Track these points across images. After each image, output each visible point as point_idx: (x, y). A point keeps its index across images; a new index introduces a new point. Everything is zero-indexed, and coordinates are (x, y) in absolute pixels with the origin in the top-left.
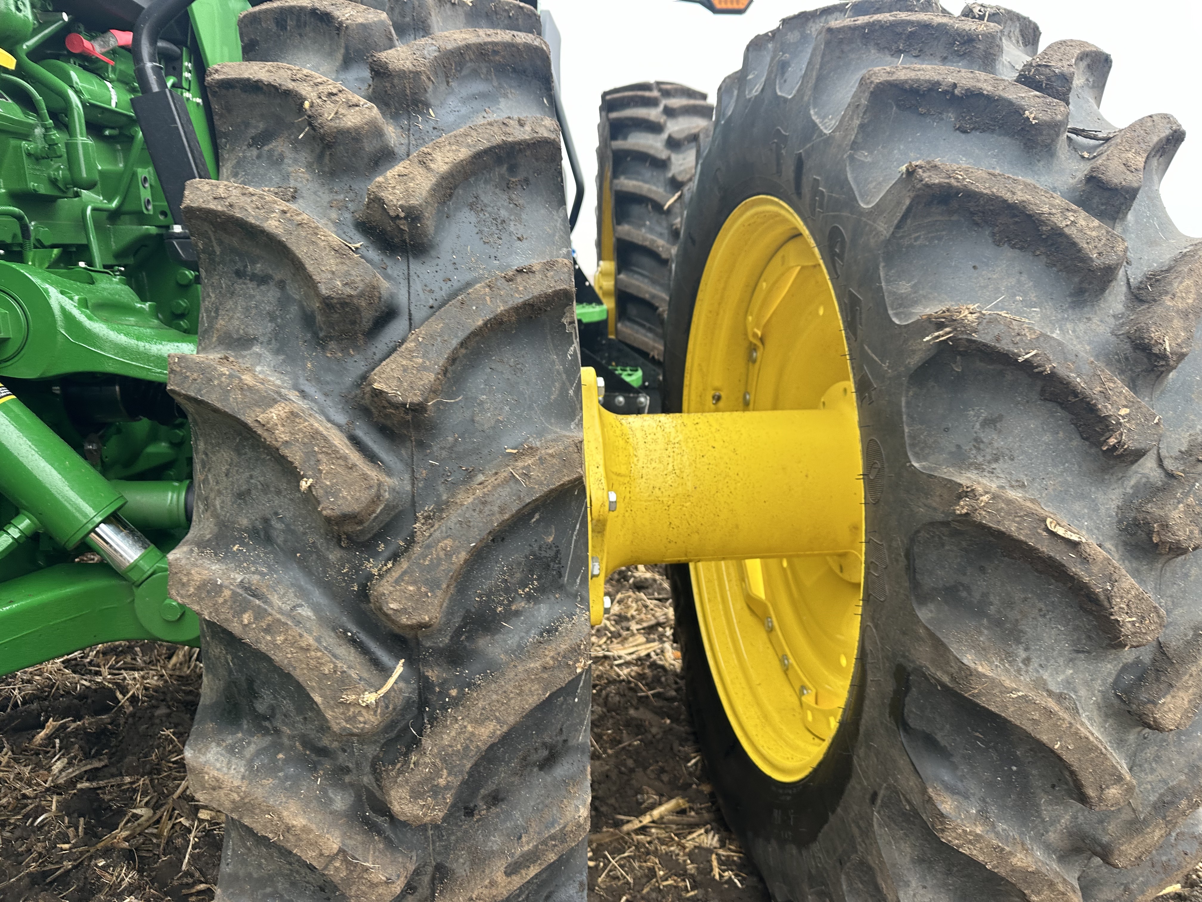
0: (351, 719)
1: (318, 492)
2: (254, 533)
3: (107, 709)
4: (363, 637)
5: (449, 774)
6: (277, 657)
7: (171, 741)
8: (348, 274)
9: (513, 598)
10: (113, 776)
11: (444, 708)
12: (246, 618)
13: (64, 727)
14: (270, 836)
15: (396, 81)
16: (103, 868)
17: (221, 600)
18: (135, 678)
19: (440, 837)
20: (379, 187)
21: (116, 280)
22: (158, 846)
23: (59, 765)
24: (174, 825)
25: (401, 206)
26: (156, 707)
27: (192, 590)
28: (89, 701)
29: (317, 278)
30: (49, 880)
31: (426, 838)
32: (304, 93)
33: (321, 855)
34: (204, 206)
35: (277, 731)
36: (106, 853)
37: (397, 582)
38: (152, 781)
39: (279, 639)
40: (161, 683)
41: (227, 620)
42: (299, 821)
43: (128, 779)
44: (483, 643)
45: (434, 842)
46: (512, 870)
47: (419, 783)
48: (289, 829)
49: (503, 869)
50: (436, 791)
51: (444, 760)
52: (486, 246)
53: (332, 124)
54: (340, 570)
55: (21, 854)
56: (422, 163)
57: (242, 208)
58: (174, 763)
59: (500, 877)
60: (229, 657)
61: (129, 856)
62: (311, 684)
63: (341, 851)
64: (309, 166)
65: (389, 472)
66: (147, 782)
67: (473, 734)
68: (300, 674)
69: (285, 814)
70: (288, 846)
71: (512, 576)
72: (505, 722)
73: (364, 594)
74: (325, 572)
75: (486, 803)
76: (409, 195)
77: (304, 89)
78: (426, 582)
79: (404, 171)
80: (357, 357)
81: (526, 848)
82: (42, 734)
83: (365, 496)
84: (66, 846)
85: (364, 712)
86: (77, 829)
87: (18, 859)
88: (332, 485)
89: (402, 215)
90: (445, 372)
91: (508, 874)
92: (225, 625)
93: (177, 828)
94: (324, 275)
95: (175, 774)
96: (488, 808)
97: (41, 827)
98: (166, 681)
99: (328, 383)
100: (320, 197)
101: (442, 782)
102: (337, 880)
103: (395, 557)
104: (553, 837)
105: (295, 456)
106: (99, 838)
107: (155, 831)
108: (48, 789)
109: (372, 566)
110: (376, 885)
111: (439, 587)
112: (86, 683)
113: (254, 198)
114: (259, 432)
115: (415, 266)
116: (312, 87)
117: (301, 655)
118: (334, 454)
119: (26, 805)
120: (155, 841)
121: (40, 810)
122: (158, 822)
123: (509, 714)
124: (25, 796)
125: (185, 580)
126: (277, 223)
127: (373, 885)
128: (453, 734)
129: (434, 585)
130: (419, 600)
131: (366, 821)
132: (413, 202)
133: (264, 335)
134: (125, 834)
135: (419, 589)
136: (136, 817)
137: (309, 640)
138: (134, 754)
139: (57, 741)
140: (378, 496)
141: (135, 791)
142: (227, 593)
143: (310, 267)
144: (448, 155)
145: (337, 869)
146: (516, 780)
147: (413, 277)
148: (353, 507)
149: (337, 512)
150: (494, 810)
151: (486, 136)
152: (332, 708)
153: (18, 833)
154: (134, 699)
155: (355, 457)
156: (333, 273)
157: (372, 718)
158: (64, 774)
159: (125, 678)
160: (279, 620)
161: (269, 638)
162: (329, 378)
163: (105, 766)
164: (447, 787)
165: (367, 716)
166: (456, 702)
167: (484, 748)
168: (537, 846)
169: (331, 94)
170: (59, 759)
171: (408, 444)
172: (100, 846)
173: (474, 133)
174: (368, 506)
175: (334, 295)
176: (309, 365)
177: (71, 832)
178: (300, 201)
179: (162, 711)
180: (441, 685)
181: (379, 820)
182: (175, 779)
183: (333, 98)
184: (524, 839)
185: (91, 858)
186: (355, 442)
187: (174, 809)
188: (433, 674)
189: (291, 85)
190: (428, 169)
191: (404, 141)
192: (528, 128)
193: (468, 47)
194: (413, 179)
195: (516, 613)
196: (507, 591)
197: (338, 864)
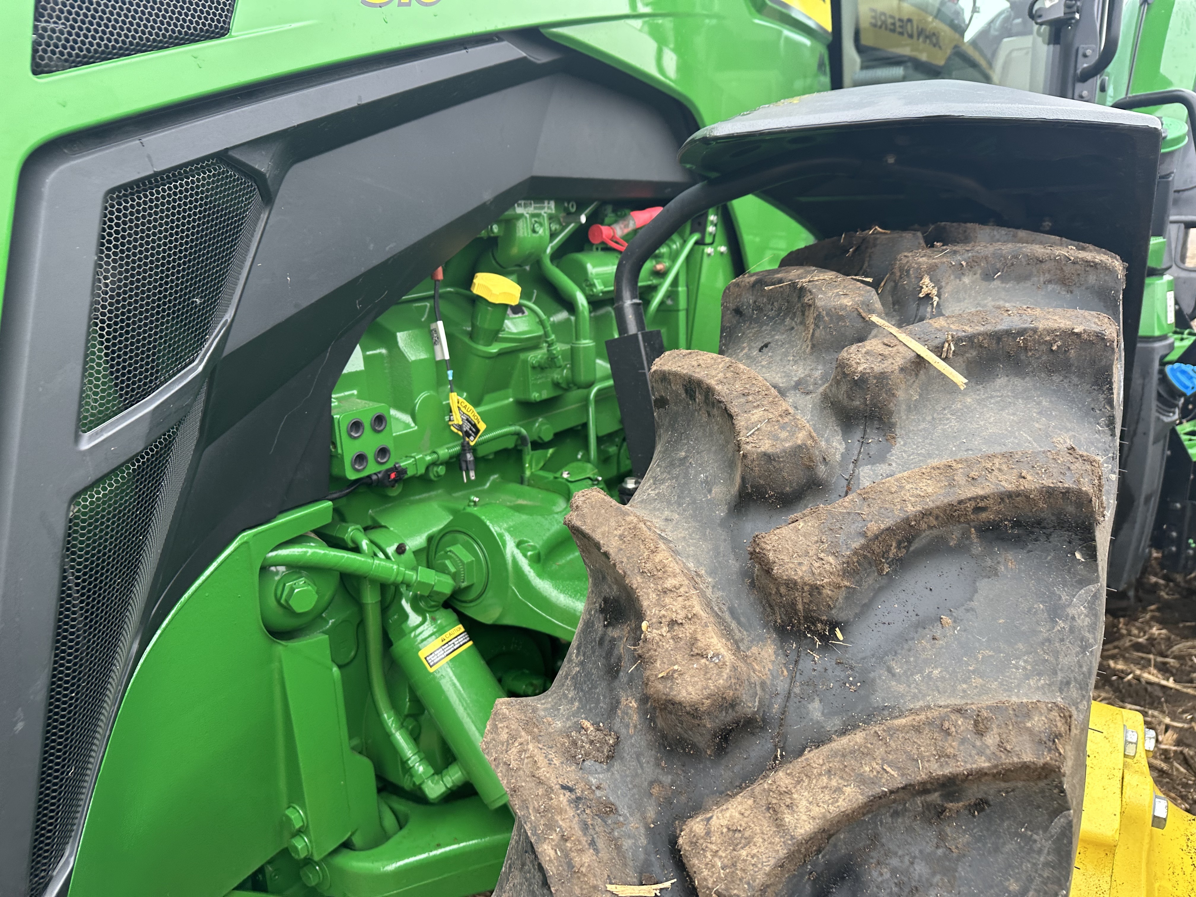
15: (784, 591)
53: (660, 687)
56: (774, 810)
57: (525, 803)
76: (735, 875)
100: (642, 767)
173: (880, 751)
178: (617, 766)
183: (677, 630)
190: (778, 823)
191: (782, 686)
192: (991, 740)
193: (925, 514)
194: (749, 841)
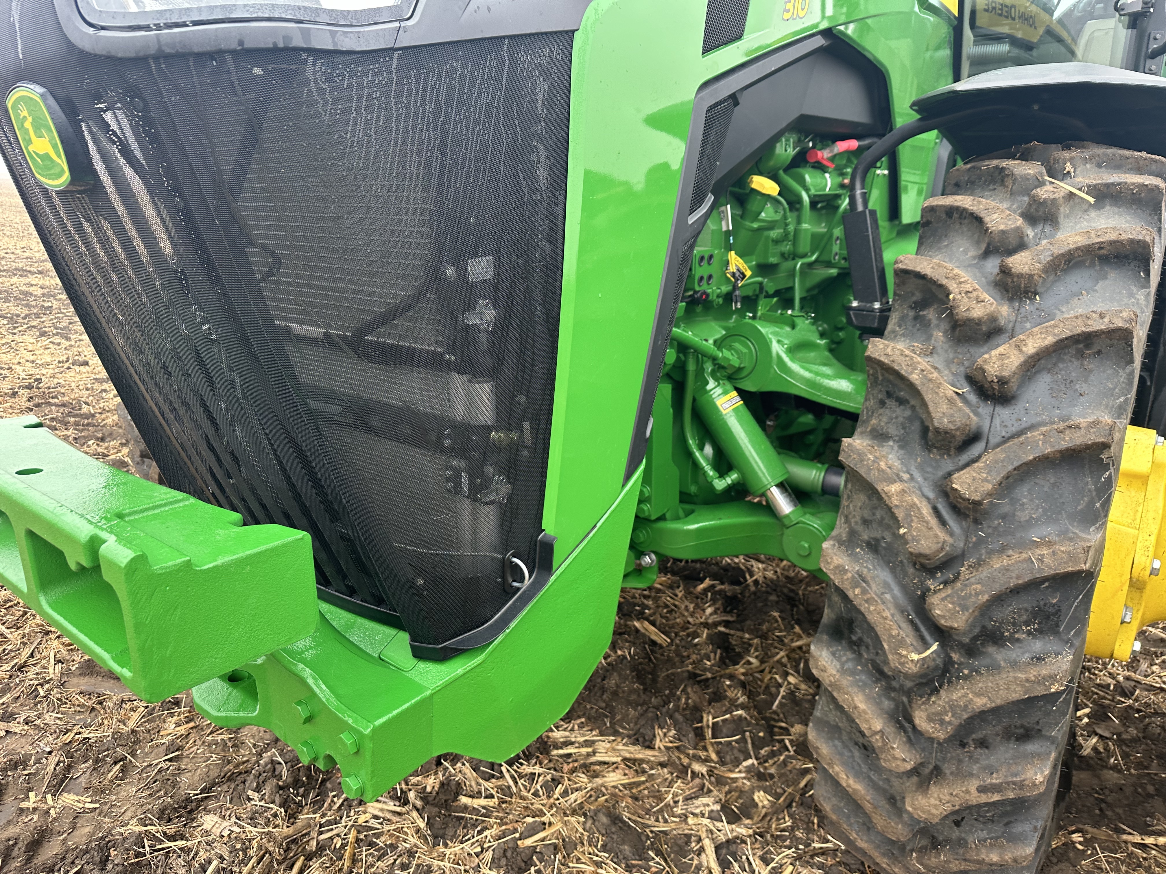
0: (902, 664)
1: (909, 537)
2: (868, 544)
3: (739, 583)
4: (917, 621)
5: (953, 716)
6: (869, 617)
7: (777, 621)
8: (952, 415)
9: (1018, 630)
10: (738, 630)
11: (958, 678)
12: (857, 591)
13: (713, 586)
14: (845, 707)
15: (1015, 279)
16: (728, 686)
17: (845, 577)
18: (759, 568)
19: (941, 752)
20: (985, 361)
21: (807, 322)
22: (760, 687)
23: (709, 611)
24: (771, 678)
25: (996, 376)
26: (771, 594)
27: (832, 567)
28: (729, 574)
29: (933, 415)
30: (698, 679)
31: (933, 747)
32: (951, 288)
33: (870, 729)
34: (878, 358)
35: (860, 654)
36: (731, 677)
37: (943, 599)
38: (762, 643)
39: (872, 608)
40: (775, 577)
41: (847, 589)
42: (862, 706)
43: (747, 636)
44: (991, 649)
45: (936, 752)
46: (982, 790)
47: (933, 714)
48: (856, 707)
49: (976, 786)
50: (942, 722)
51: (951, 707)
52: (1054, 399)
53: (964, 314)
54: (912, 581)
55: (683, 657)
56: (1018, 347)
57: (900, 364)
58: (777, 636)
59: (973, 789)
60: (842, 605)
61: (743, 685)
62: (884, 637)
63: (881, 731)
64: (945, 332)
65: (952, 534)
66: (759, 642)
67: (972, 700)
68: (879, 630)
69: (856, 699)
70: (854, 716)
71: (1019, 616)
72: (994, 702)
73: (923, 598)
74: (904, 579)
75: (975, 744)
76: (1003, 369)
77: (952, 286)
78: (960, 605)
79: (1004, 352)
80: (948, 461)
81: (994, 781)
82: (702, 586)
83: (935, 547)
84: (708, 663)
85: (910, 663)
86: (715, 655)
87: (683, 659)
88: (918, 535)
89: (996, 380)
90: (1000, 484)
91: (979, 791)
92: (845, 591)
93: (773, 680)
94: (938, 414)
95: (776, 644)
96: (975, 748)
97: (696, 645)
98: (778, 577)
99: (928, 472)
100: (948, 354)
101: (947, 719)
102: (875, 746)
103: (946, 583)
104: (1014, 783)
105: (900, 514)
106: (727, 666)
107: (759, 676)
108: (701, 623)
109: (931, 584)
110: (897, 759)
111: (967, 610)
112: (729, 561)
113: (907, 359)
114: (883, 496)
115: (999, 409)
116: (957, 284)
117: (881, 620)
118: (921, 519)
119: (688, 628)
120: (759, 683)
121: (696, 635)
122: (762, 671)
123: (998, 698)
124: (689, 622)
125: (829, 561)
126: (917, 377)
127: (895, 757)
128: (959, 695)
129: (964, 608)
130: (953, 614)
131: (898, 722)
132: (1005, 374)
133: (896, 436)
134: (742, 670)
135: (955, 607)
136: (749, 663)
137: (887, 614)
138: (752, 620)
139: (709, 594)
140: (942, 548)
141: (751, 645)
142: (849, 575)
143: (930, 407)
144: (1038, 341)
145: (877, 740)
146: (998, 739)
147: (996, 415)
148: (928, 552)
149: (917, 551)
150: (979, 749)
151: (1070, 327)
152: (893, 654)
153: (683, 643)
154: (756, 582)
155: (933, 521)
156: (944, 413)
157: (914, 668)
158: (712, 617)
159: (752, 566)
160: (873, 598)
161: (866, 605)
162: (929, 469)
163: (734, 621)
164: (950, 723)
165: (911, 665)
166: (966, 678)
167: (978, 710)
168: (1002, 783)
169: (967, 292)
170: (709, 606)
171: (969, 520)
172: (727, 671)
173: (1062, 325)
174: (935, 552)
175: (941, 427)
176: (919, 460)
177: (712, 655)
178: (935, 355)
179: (773, 598)
180: (959, 664)
181: (907, 725)
182: (776, 648)
183: (969, 294)
184: (994, 775)
185: (721, 676)
186: (936, 511)
187: (773, 668)
188: (955, 657)
189: (944, 282)
190: (1021, 351)
191: (1013, 318)
192: (1106, 320)
193: (1078, 249)
194: (1008, 358)
195: (1018, 640)
196: (1014, 624)
197: (878, 737)
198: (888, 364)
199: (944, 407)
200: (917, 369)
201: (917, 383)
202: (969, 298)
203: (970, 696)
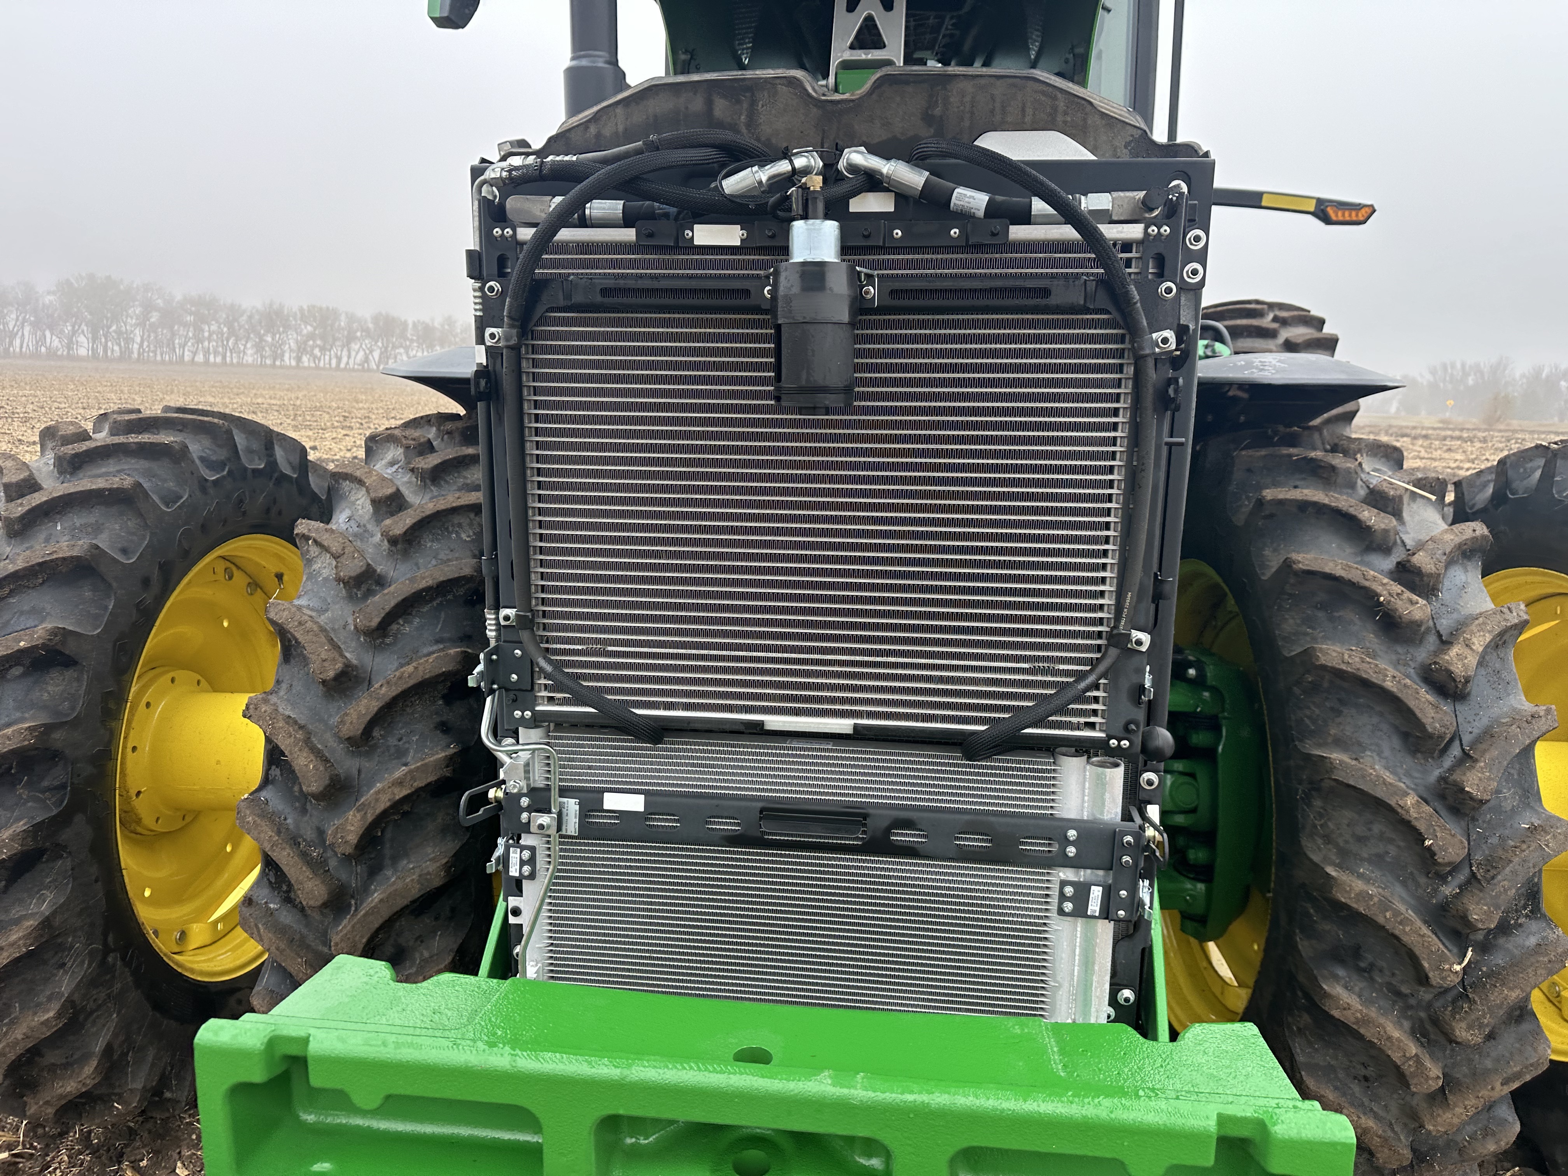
0: (1444, 979)
1: (1435, 848)
4: (1437, 930)
5: (1490, 1017)
6: (1405, 939)
9: (1520, 915)
11: (1480, 978)
12: (1388, 915)
14: (1376, 1041)
17: (1372, 903)
20: (1447, 662)
25: (1463, 676)
27: (1353, 895)
29: (1424, 721)
32: (1378, 591)
33: (1403, 1056)
34: (1337, 666)
35: (1372, 979)
37: (1477, 903)
39: (1408, 929)
41: (1374, 914)
42: (1396, 1034)
44: (1501, 941)
46: (1505, 1081)
47: (1473, 1020)
48: (1389, 1038)
49: (1498, 1082)
50: (1481, 1026)
51: (1489, 1009)
54: (1425, 891)
57: (1365, 671)
59: (1498, 1085)
62: (1423, 956)
63: (1416, 1055)
64: (1379, 636)
67: (1507, 995)
68: (1418, 949)
70: (1385, 1048)
71: (1519, 902)
72: (1524, 991)
74: (1416, 890)
76: (1466, 670)
77: (1379, 589)
79: (1460, 652)
80: (1434, 763)
81: (1515, 1069)
85: (1452, 975)
88: (1444, 845)
89: (1462, 681)
91: (1502, 1084)
94: (1427, 720)
99: (1416, 778)
101: (1486, 1021)
102: (1407, 1073)
103: (1460, 886)
104: (1532, 1065)
105: (1421, 826)
109: (1445, 890)
111: (1500, 909)
114: (1400, 810)
115: (1459, 707)
116: (1383, 588)
117: (1420, 939)
126: (1391, 684)
127: (1428, 1078)
128: (1496, 994)
129: (1497, 907)
130: (1488, 914)
131: (1418, 1040)
132: (1468, 672)
135: (1489, 908)
137: (1424, 931)
142: (1376, 899)
143: (1419, 715)
144: (1481, 639)
145: (1409, 1066)
146: (1503, 1027)
147: (1458, 712)
148: (1454, 859)
152: (1433, 971)
157: (1456, 980)
160: (1407, 918)
161: (1400, 928)
162: (1419, 774)
164: (1487, 1025)
165: (1452, 977)
166: (1488, 975)
168: (1520, 1069)
169: (1398, 594)
171: (1466, 819)
175: (1436, 733)
176: (1405, 766)
183: (1400, 596)
184: (1511, 1065)
189: (1365, 583)
190: (1472, 650)
195: (1521, 925)
196: (1517, 911)
197: (1411, 1063)
198: (1353, 673)
199: (1431, 712)
200: (1387, 676)
201: (1395, 690)
202: (1402, 600)
203: (1506, 992)
